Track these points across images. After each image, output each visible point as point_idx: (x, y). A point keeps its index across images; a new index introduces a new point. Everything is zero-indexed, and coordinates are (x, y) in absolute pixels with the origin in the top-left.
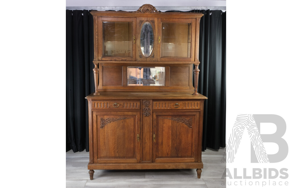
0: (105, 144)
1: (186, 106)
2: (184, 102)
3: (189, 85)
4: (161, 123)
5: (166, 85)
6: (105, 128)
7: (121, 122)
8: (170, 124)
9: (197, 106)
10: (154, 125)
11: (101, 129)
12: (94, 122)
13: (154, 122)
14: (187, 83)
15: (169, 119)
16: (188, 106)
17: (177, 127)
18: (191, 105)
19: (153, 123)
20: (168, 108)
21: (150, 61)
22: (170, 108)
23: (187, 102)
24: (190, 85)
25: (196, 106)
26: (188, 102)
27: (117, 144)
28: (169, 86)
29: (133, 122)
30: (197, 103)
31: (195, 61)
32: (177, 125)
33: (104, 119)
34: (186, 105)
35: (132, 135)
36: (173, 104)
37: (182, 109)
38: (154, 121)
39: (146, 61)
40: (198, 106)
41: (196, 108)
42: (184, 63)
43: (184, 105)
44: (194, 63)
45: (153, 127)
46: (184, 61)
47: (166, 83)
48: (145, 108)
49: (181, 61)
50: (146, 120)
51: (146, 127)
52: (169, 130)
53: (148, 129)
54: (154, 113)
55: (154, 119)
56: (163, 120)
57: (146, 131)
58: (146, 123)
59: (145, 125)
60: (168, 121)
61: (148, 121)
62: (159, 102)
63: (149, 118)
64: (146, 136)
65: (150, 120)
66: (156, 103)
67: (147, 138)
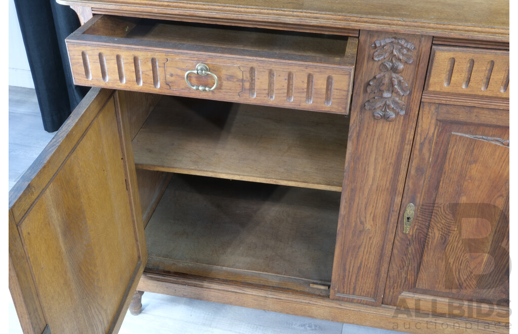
4: (459, 160)
10: (415, 163)
13: (421, 150)
19: (416, 153)
38: (422, 144)
45: (413, 172)
50: (377, 136)
51: (375, 169)
52: (496, 197)
53: (385, 179)
54: (430, 110)
55: (425, 139)
56: (472, 147)
57: (372, 185)
58: (377, 150)
59: (372, 159)
60: (497, 154)
61: (385, 143)
62: (473, 55)
63: (398, 129)
64: (366, 204)
65: (398, 140)
66: (452, 56)
67: (372, 215)
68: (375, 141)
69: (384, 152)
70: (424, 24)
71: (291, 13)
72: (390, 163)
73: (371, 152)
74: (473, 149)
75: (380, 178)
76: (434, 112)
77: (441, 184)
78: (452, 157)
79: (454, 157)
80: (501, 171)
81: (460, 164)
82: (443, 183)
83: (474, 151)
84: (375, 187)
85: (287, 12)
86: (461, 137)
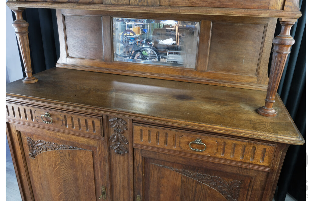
0: (42, 187)
1: (226, 150)
2: (220, 140)
3: (257, 73)
4: (156, 176)
5: (199, 68)
6: (39, 159)
7: (67, 154)
8: (179, 183)
9: (263, 159)
10: (136, 176)
11: (31, 159)
12: (16, 144)
13: (138, 170)
14: (254, 67)
15: (176, 171)
16: (233, 153)
17: (196, 192)
18: (240, 152)
19: (136, 171)
20: (174, 148)
21: (138, 5)
22: (179, 149)
23: (230, 141)
24: (261, 73)
25: (258, 157)
26: (235, 142)
27: (65, 193)
28: (205, 71)
29: (91, 160)
30: (265, 149)
31: (283, 9)
32: (198, 188)
33: (34, 142)
34: (228, 150)
35: (92, 183)
36: (187, 141)
37: (214, 157)
38: (138, 167)
39: (129, 5)
40: (266, 158)
41: (258, 163)
42: (244, 13)
43: (222, 147)
44: (281, 14)
45: (136, 180)
46: (245, 8)
47: (199, 63)
48: (114, 136)
49: (235, 7)
50: (118, 162)
51: (120, 177)
52: (176, 195)
53: (125, 182)
54: (138, 152)
55: (139, 165)
56: (160, 170)
57: (120, 184)
58: (119, 168)
59: (118, 172)
60: (172, 175)
61: (122, 165)
62: (149, 128)
63: (126, 159)
64: (119, 193)
65: (127, 165)
66: (141, 128)
67: (123, 199)
68: (118, 164)
69: (122, 169)
70: (126, 113)
71: (73, 104)
72: (126, 175)
73: (117, 169)
74: (161, 171)
75: (123, 181)
76: (140, 152)
77: (150, 186)
78: (153, 174)
79: (154, 175)
80: (175, 183)
81: (157, 178)
82: (151, 186)
83: (162, 172)
84: (121, 185)
85: (71, 104)
86: (154, 165)
